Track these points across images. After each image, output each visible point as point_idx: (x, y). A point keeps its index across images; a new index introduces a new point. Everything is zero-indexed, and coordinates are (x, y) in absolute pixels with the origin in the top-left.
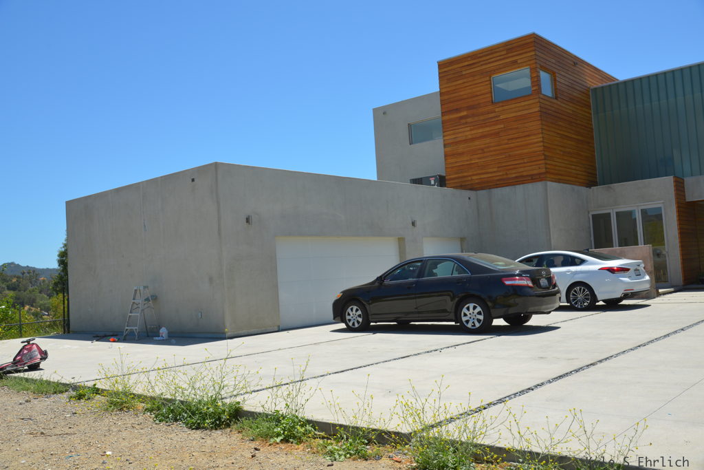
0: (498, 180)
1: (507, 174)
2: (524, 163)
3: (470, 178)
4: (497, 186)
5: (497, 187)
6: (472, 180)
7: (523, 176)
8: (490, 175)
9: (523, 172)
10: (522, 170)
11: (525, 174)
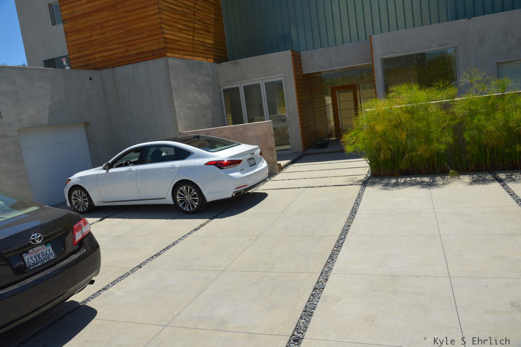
0: (121, 58)
1: (128, 51)
2: (143, 38)
3: (92, 57)
4: (120, 64)
5: (120, 66)
6: (94, 58)
7: (143, 53)
8: (112, 53)
9: (143, 47)
10: (142, 45)
11: (145, 50)
